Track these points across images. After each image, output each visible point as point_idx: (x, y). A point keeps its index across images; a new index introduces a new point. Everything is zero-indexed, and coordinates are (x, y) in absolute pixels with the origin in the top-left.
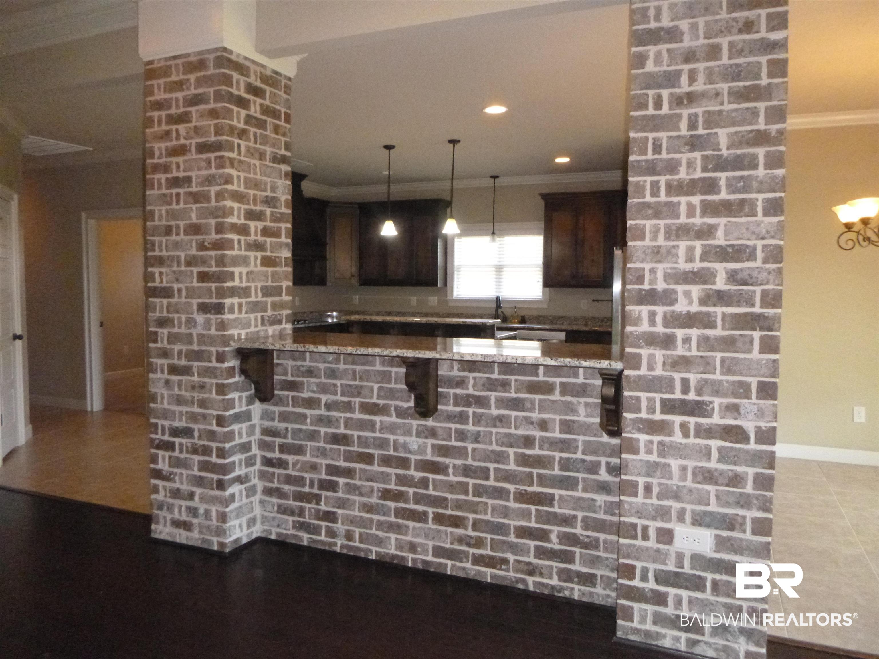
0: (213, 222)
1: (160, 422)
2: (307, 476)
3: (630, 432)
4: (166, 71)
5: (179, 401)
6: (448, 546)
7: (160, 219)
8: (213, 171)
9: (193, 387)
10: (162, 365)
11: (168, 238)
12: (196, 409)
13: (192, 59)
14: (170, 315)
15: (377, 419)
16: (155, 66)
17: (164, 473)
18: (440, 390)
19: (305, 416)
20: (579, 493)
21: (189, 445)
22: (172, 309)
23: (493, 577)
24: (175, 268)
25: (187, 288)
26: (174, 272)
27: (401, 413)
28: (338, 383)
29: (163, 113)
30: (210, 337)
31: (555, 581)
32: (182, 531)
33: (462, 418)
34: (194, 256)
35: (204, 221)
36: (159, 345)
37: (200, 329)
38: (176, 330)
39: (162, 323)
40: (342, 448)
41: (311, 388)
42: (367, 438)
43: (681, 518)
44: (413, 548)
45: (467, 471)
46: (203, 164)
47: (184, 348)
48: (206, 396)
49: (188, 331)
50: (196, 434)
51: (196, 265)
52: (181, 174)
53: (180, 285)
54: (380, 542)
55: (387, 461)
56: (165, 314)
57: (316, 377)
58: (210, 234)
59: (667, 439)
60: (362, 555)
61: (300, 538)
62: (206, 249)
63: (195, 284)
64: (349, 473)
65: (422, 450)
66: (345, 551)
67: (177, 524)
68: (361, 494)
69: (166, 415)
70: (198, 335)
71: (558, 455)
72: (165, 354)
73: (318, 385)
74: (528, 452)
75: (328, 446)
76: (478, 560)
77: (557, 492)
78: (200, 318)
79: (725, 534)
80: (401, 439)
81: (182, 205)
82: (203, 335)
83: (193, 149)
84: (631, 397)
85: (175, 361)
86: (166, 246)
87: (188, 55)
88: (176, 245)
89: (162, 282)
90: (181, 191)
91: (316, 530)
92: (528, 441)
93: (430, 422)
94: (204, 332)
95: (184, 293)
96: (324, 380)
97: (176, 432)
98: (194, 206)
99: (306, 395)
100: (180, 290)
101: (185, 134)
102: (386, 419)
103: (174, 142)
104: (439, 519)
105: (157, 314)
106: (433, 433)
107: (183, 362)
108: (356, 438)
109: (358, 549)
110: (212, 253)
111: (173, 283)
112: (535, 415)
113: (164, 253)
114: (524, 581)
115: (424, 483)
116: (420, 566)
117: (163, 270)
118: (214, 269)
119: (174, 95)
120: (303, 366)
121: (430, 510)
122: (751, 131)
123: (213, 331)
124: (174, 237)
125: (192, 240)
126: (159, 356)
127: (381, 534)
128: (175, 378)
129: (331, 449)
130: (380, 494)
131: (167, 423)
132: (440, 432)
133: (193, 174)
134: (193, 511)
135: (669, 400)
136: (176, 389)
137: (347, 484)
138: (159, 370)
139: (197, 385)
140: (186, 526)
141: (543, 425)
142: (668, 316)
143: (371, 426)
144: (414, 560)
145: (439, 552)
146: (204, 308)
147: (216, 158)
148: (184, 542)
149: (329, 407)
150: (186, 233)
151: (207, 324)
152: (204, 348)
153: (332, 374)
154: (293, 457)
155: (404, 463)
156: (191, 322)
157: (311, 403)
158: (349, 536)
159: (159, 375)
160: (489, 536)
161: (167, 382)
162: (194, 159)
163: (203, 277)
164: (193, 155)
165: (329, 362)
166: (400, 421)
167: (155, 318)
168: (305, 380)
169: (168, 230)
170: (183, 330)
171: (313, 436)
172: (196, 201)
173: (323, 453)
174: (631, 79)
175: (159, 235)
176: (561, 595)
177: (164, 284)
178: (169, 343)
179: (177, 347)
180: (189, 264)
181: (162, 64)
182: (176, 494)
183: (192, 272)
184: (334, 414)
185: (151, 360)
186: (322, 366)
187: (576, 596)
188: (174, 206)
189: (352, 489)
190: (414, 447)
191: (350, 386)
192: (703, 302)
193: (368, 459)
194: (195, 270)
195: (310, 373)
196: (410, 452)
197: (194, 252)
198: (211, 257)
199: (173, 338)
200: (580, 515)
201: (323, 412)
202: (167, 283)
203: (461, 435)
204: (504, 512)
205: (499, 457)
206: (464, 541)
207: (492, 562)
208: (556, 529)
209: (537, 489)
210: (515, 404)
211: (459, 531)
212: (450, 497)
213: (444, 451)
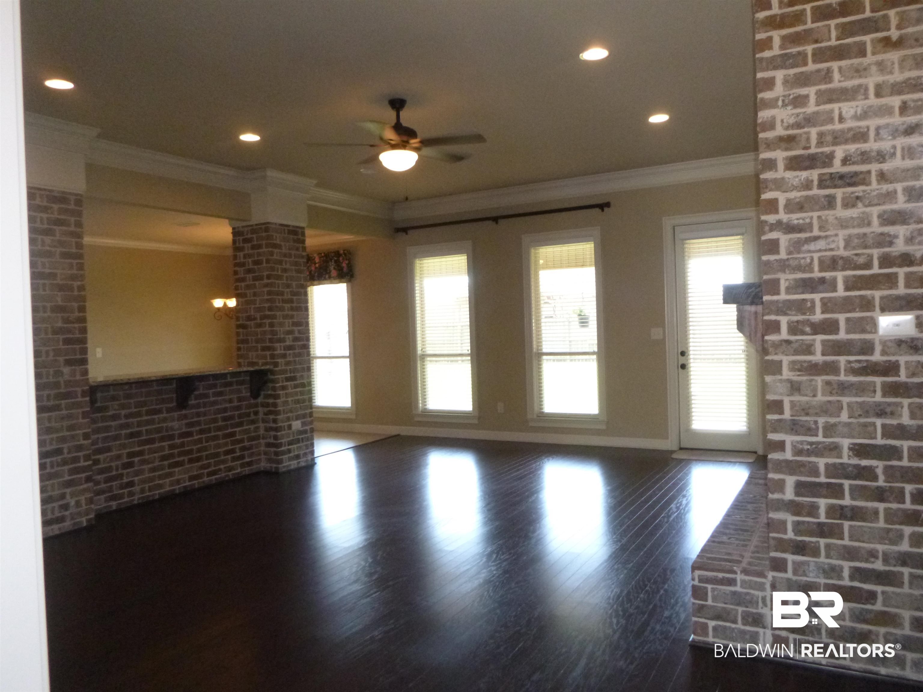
2: (113, 464)
5: (50, 430)
6: (195, 473)
8: (74, 272)
9: (63, 418)
12: (65, 433)
13: (56, 194)
15: (156, 417)
19: (110, 426)
20: (245, 427)
21: (59, 460)
23: (216, 479)
25: (54, 350)
27: (169, 410)
30: (76, 381)
31: (239, 470)
33: (198, 406)
34: (61, 328)
35: (69, 304)
37: (67, 377)
38: (44, 380)
40: (136, 439)
42: (151, 429)
43: (293, 419)
44: (178, 482)
45: (201, 432)
46: (66, 266)
47: (52, 392)
48: (74, 422)
49: (56, 380)
50: (67, 451)
51: (63, 334)
52: (47, 271)
54: (160, 486)
55: (162, 439)
57: (117, 400)
59: (287, 391)
60: (151, 499)
61: (111, 506)
62: (71, 323)
63: (61, 347)
65: (180, 428)
66: (140, 501)
67: (50, 522)
68: (149, 463)
70: (65, 382)
71: (237, 413)
73: (119, 405)
74: (226, 414)
75: (126, 441)
76: (209, 474)
77: (237, 429)
78: (66, 370)
79: (303, 420)
80: (170, 424)
81: (48, 292)
82: (70, 381)
83: (57, 255)
85: (45, 403)
87: (53, 191)
88: (44, 320)
90: (47, 282)
91: (121, 497)
92: (225, 410)
93: (184, 412)
94: (71, 379)
95: (51, 354)
96: (122, 401)
97: (47, 454)
98: (59, 294)
99: (111, 413)
100: (47, 351)
102: (161, 415)
104: (191, 461)
106: (185, 417)
107: (52, 403)
108: (144, 431)
109: (148, 496)
112: (227, 397)
114: (228, 476)
116: (182, 490)
119: (38, 215)
121: (186, 458)
123: (78, 377)
125: (58, 316)
127: (161, 482)
128: (45, 415)
129: (129, 442)
130: (159, 459)
132: (189, 416)
133: (58, 272)
134: (65, 507)
136: (47, 423)
139: (66, 416)
140: (59, 520)
141: (231, 401)
142: (285, 346)
143: (152, 422)
144: (179, 488)
145: (191, 478)
146: (68, 363)
147: (77, 264)
149: (127, 417)
150: (52, 311)
151: (73, 373)
152: (71, 390)
154: (103, 455)
155: (171, 437)
156: (58, 373)
157: (115, 417)
158: (142, 491)
160: (213, 461)
162: (58, 262)
163: (68, 341)
164: (57, 259)
165: (126, 390)
166: (168, 415)
168: (110, 403)
170: (51, 380)
171: (116, 438)
172: (61, 290)
173: (124, 446)
176: (242, 475)
179: (45, 393)
180: (56, 333)
182: (49, 500)
183: (58, 338)
184: (131, 420)
186: (121, 393)
187: (247, 473)
189: (143, 462)
190: (177, 427)
191: (140, 401)
192: (293, 341)
193: (151, 441)
195: (114, 398)
196: (175, 430)
197: (60, 324)
198: (75, 328)
200: (245, 436)
201: (123, 421)
203: (198, 415)
204: (218, 446)
205: (215, 420)
206: (202, 467)
207: (214, 473)
208: (238, 446)
209: (230, 430)
210: (220, 394)
211: (200, 464)
212: (195, 447)
213: (191, 425)
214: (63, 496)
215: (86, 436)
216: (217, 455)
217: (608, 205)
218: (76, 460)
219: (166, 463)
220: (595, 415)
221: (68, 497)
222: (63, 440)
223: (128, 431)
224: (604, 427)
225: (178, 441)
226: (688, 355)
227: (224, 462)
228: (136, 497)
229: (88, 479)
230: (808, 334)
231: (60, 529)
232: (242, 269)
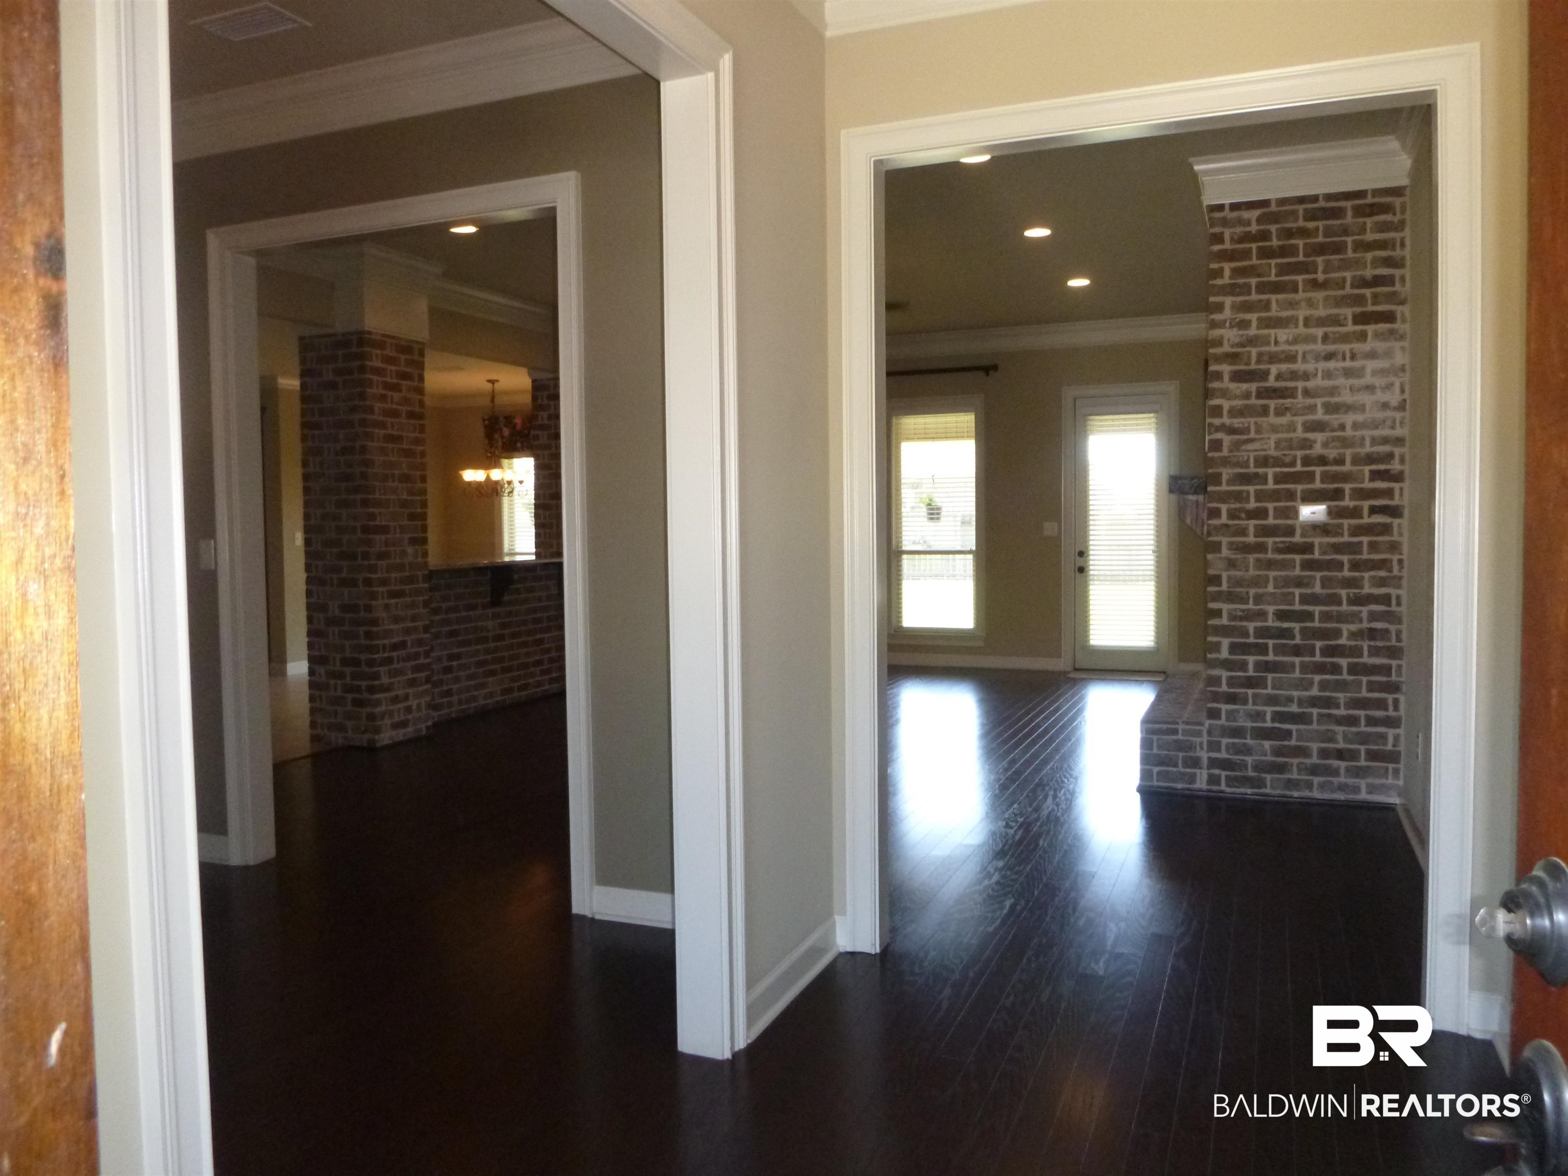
1: (380, 642)
4: (381, 345)
5: (396, 620)
6: (507, 686)
9: (407, 606)
10: (383, 592)
12: (409, 624)
13: (403, 343)
16: (373, 337)
21: (404, 656)
22: (389, 544)
23: (525, 695)
24: (392, 509)
25: (401, 526)
26: (391, 512)
27: (484, 606)
30: (418, 564)
31: (547, 687)
33: (511, 603)
34: (406, 500)
35: (412, 472)
37: (410, 559)
39: (382, 556)
40: (455, 639)
41: (436, 600)
44: (491, 695)
45: (514, 635)
47: (399, 575)
48: (415, 611)
54: (474, 699)
55: (478, 641)
56: (383, 549)
60: (467, 712)
62: (414, 494)
64: (458, 657)
65: (494, 629)
66: (458, 715)
67: (395, 726)
68: (466, 669)
69: (388, 634)
70: (409, 564)
72: (384, 582)
75: (447, 641)
76: (520, 689)
78: (410, 550)
80: (485, 624)
82: (413, 563)
85: (393, 587)
92: (534, 611)
93: (497, 610)
97: (395, 647)
104: (503, 670)
106: (499, 615)
109: (465, 709)
116: (495, 706)
121: (498, 666)
123: (420, 559)
127: (475, 693)
130: (475, 665)
134: (409, 710)
137: (458, 665)
139: (410, 604)
140: (404, 724)
143: (469, 619)
144: (492, 703)
145: (504, 692)
147: (420, 425)
148: (401, 738)
149: (447, 611)
151: (416, 554)
152: (414, 573)
156: (404, 553)
158: (460, 703)
159: (380, 602)
162: (405, 422)
163: (412, 517)
164: (404, 419)
166: (483, 612)
169: (385, 478)
173: (444, 647)
179: (393, 576)
181: (378, 338)
182: (395, 700)
184: (451, 616)
190: (490, 627)
193: (467, 643)
196: (489, 632)
198: (417, 501)
203: (511, 614)
204: (527, 655)
205: (525, 623)
206: (513, 680)
207: (524, 688)
208: (546, 656)
209: (538, 636)
210: (531, 590)
211: (511, 675)
212: (506, 654)
213: (503, 626)
214: (406, 697)
215: (426, 629)
216: (526, 666)
217: (995, 368)
218: (416, 656)
219: (481, 670)
220: (969, 630)
221: (411, 697)
222: (407, 631)
223: (448, 629)
224: (981, 644)
225: (492, 645)
226: (1088, 555)
227: (533, 675)
228: (454, 709)
229: (428, 680)
230: (1242, 519)
231: (404, 735)
232: (545, 433)
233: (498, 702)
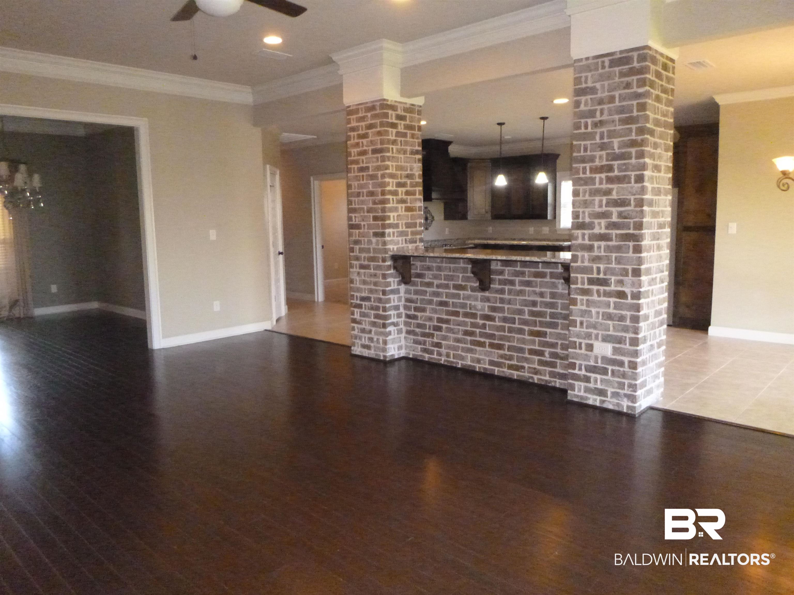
0: (379, 190)
1: (355, 294)
2: (427, 323)
3: (573, 295)
4: (356, 111)
5: (364, 282)
6: (496, 360)
7: (355, 189)
8: (379, 163)
9: (371, 275)
10: (356, 265)
11: (358, 198)
12: (373, 287)
13: (369, 105)
14: (360, 239)
15: (461, 292)
16: (351, 108)
17: (357, 320)
18: (491, 276)
19: (426, 292)
20: (559, 331)
21: (369, 306)
22: (361, 235)
23: (518, 376)
24: (362, 214)
25: (368, 225)
26: (362, 216)
27: (473, 290)
28: (442, 273)
29: (356, 133)
30: (379, 249)
32: (366, 350)
33: (502, 291)
34: (371, 208)
35: (375, 189)
36: (355, 254)
37: (374, 246)
38: (363, 246)
39: (356, 242)
40: (444, 308)
41: (429, 277)
42: (456, 303)
43: (597, 338)
44: (479, 361)
45: (505, 320)
46: (375, 160)
47: (367, 255)
48: (377, 280)
49: (368, 247)
50: (372, 300)
51: (372, 212)
52: (365, 165)
53: (365, 223)
54: (462, 358)
55: (466, 315)
56: (357, 238)
57: (431, 270)
58: (378, 196)
60: (454, 365)
61: (424, 357)
62: (377, 204)
63: (372, 222)
64: (447, 322)
65: (483, 309)
66: (446, 363)
67: (364, 346)
68: (454, 333)
69: (359, 290)
70: (373, 249)
71: (549, 311)
72: (357, 259)
73: (432, 275)
74: (534, 309)
75: (438, 308)
76: (511, 367)
77: (548, 330)
79: (617, 346)
80: (473, 303)
81: (365, 181)
82: (375, 249)
83: (370, 152)
84: (573, 277)
85: (362, 262)
86: (358, 203)
87: (367, 103)
88: (363, 202)
89: (356, 221)
90: (365, 174)
91: (431, 352)
92: (534, 304)
93: (487, 294)
94: (376, 247)
95: (366, 227)
96: (435, 272)
97: (363, 299)
98: (371, 182)
99: (427, 280)
100: (364, 225)
101: (366, 144)
102: (465, 292)
103: (361, 149)
104: (492, 345)
105: (354, 238)
106: (488, 300)
107: (366, 263)
108: (451, 303)
109: (452, 362)
110: (380, 206)
111: (361, 221)
112: (538, 290)
113: (357, 206)
114: (532, 378)
115: (484, 326)
116: (482, 371)
117: (356, 215)
118: (380, 214)
119: (360, 124)
120: (426, 265)
121: (487, 341)
122: (629, 140)
123: (380, 246)
124: (361, 198)
125: (370, 199)
126: (355, 260)
127: (463, 354)
128: (362, 271)
129: (439, 309)
130: (463, 333)
131: (358, 295)
132: (492, 300)
133: (370, 165)
134: (371, 339)
135: (591, 278)
136: (363, 276)
137: (447, 328)
138: (355, 267)
139: (373, 274)
140: (368, 347)
141: (542, 295)
142: (591, 235)
143: (458, 296)
144: (479, 368)
145: (492, 363)
146: (376, 235)
147: (381, 156)
148: (367, 355)
149: (438, 286)
150: (367, 196)
151: (377, 243)
152: (376, 255)
153: (439, 269)
154: (420, 313)
155: (474, 316)
156: (370, 242)
157: (429, 285)
158: (448, 355)
159: (355, 270)
160: (515, 354)
161: (359, 273)
162: (370, 157)
163: (375, 218)
164: (370, 155)
165: (438, 263)
166: (472, 293)
167: (353, 240)
168: (426, 272)
169: (358, 195)
170: (366, 246)
171: (430, 302)
172: (372, 180)
173: (435, 311)
174: (575, 113)
175: (354, 197)
176: (550, 385)
177: (357, 223)
178: (359, 253)
179: (363, 255)
180: (368, 212)
181: (354, 108)
182: (363, 331)
183: (370, 216)
184: (440, 290)
185: (351, 262)
186: (434, 265)
187: (558, 385)
188: (362, 182)
189: (450, 330)
190: (479, 307)
191: (448, 275)
193: (456, 314)
194: (371, 215)
195: (429, 269)
196: (477, 310)
197: (371, 205)
198: (379, 208)
199: (361, 250)
200: (560, 342)
201: (435, 289)
202: (358, 221)
203: (502, 301)
205: (520, 312)
206: (504, 357)
207: (517, 368)
208: (547, 350)
210: (528, 284)
211: (501, 352)
212: (497, 334)
213: (494, 309)
216: (521, 350)
221: (373, 333)
222: (371, 291)
228: (443, 358)
233: (485, 369)
